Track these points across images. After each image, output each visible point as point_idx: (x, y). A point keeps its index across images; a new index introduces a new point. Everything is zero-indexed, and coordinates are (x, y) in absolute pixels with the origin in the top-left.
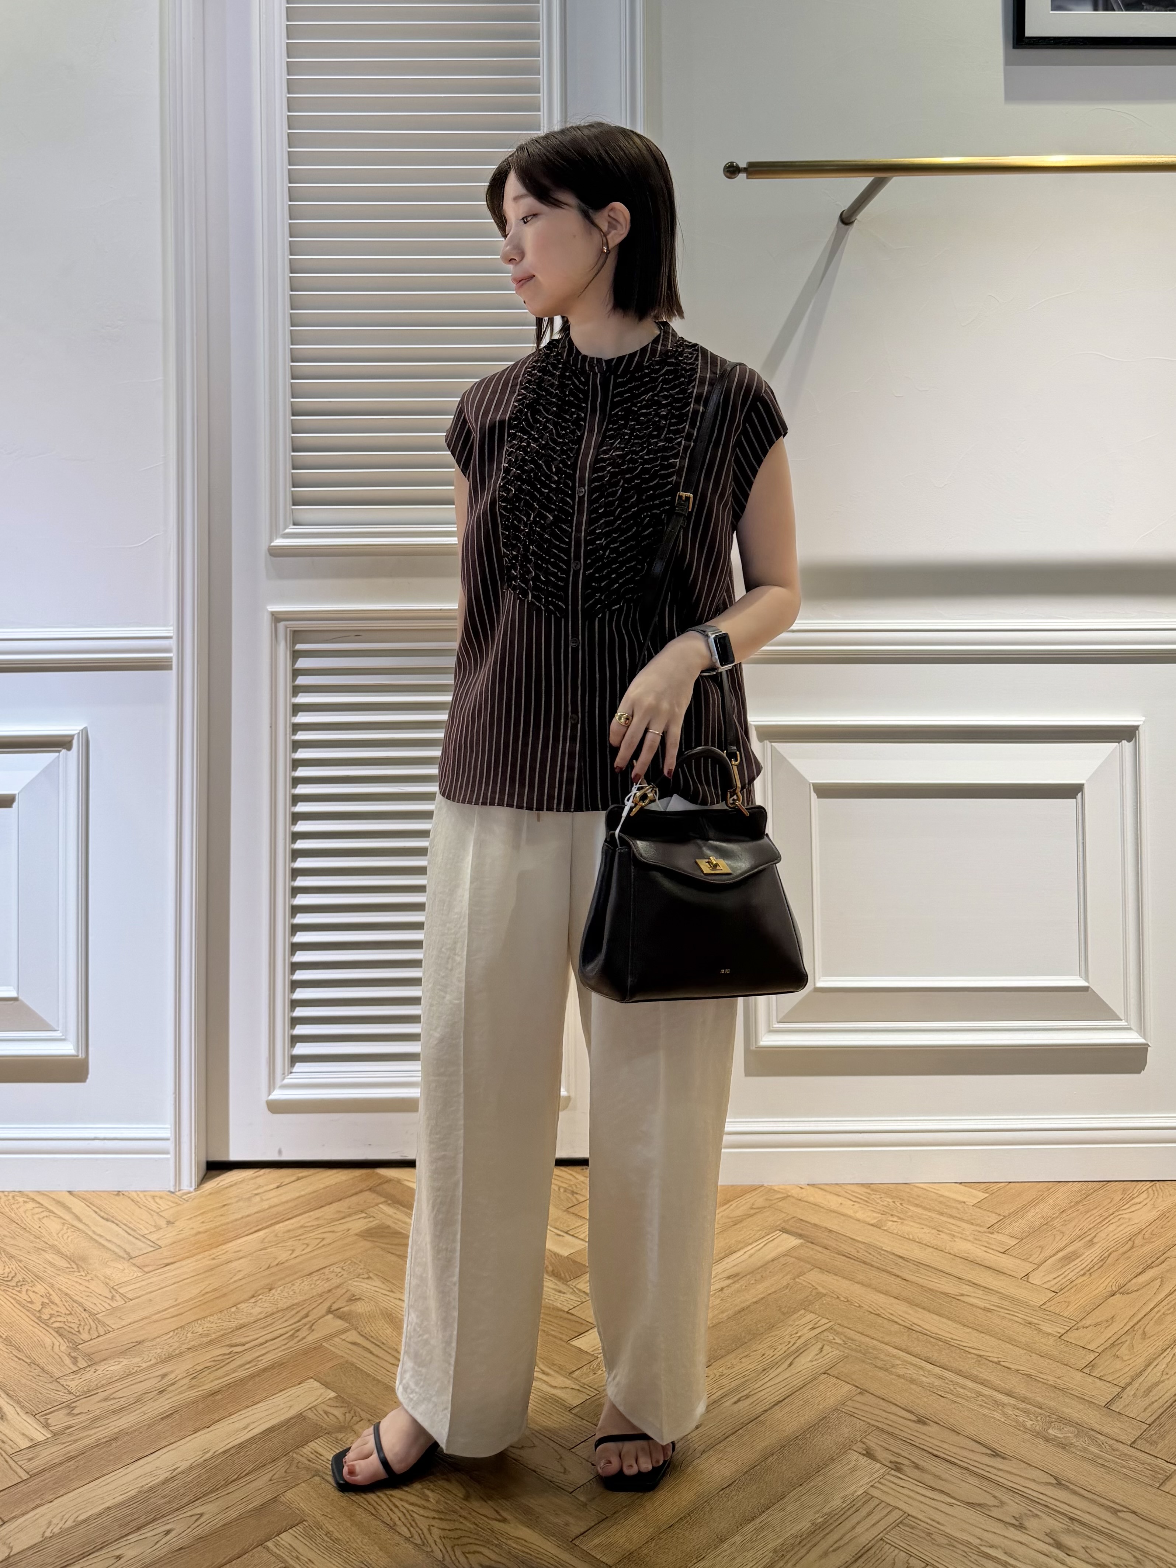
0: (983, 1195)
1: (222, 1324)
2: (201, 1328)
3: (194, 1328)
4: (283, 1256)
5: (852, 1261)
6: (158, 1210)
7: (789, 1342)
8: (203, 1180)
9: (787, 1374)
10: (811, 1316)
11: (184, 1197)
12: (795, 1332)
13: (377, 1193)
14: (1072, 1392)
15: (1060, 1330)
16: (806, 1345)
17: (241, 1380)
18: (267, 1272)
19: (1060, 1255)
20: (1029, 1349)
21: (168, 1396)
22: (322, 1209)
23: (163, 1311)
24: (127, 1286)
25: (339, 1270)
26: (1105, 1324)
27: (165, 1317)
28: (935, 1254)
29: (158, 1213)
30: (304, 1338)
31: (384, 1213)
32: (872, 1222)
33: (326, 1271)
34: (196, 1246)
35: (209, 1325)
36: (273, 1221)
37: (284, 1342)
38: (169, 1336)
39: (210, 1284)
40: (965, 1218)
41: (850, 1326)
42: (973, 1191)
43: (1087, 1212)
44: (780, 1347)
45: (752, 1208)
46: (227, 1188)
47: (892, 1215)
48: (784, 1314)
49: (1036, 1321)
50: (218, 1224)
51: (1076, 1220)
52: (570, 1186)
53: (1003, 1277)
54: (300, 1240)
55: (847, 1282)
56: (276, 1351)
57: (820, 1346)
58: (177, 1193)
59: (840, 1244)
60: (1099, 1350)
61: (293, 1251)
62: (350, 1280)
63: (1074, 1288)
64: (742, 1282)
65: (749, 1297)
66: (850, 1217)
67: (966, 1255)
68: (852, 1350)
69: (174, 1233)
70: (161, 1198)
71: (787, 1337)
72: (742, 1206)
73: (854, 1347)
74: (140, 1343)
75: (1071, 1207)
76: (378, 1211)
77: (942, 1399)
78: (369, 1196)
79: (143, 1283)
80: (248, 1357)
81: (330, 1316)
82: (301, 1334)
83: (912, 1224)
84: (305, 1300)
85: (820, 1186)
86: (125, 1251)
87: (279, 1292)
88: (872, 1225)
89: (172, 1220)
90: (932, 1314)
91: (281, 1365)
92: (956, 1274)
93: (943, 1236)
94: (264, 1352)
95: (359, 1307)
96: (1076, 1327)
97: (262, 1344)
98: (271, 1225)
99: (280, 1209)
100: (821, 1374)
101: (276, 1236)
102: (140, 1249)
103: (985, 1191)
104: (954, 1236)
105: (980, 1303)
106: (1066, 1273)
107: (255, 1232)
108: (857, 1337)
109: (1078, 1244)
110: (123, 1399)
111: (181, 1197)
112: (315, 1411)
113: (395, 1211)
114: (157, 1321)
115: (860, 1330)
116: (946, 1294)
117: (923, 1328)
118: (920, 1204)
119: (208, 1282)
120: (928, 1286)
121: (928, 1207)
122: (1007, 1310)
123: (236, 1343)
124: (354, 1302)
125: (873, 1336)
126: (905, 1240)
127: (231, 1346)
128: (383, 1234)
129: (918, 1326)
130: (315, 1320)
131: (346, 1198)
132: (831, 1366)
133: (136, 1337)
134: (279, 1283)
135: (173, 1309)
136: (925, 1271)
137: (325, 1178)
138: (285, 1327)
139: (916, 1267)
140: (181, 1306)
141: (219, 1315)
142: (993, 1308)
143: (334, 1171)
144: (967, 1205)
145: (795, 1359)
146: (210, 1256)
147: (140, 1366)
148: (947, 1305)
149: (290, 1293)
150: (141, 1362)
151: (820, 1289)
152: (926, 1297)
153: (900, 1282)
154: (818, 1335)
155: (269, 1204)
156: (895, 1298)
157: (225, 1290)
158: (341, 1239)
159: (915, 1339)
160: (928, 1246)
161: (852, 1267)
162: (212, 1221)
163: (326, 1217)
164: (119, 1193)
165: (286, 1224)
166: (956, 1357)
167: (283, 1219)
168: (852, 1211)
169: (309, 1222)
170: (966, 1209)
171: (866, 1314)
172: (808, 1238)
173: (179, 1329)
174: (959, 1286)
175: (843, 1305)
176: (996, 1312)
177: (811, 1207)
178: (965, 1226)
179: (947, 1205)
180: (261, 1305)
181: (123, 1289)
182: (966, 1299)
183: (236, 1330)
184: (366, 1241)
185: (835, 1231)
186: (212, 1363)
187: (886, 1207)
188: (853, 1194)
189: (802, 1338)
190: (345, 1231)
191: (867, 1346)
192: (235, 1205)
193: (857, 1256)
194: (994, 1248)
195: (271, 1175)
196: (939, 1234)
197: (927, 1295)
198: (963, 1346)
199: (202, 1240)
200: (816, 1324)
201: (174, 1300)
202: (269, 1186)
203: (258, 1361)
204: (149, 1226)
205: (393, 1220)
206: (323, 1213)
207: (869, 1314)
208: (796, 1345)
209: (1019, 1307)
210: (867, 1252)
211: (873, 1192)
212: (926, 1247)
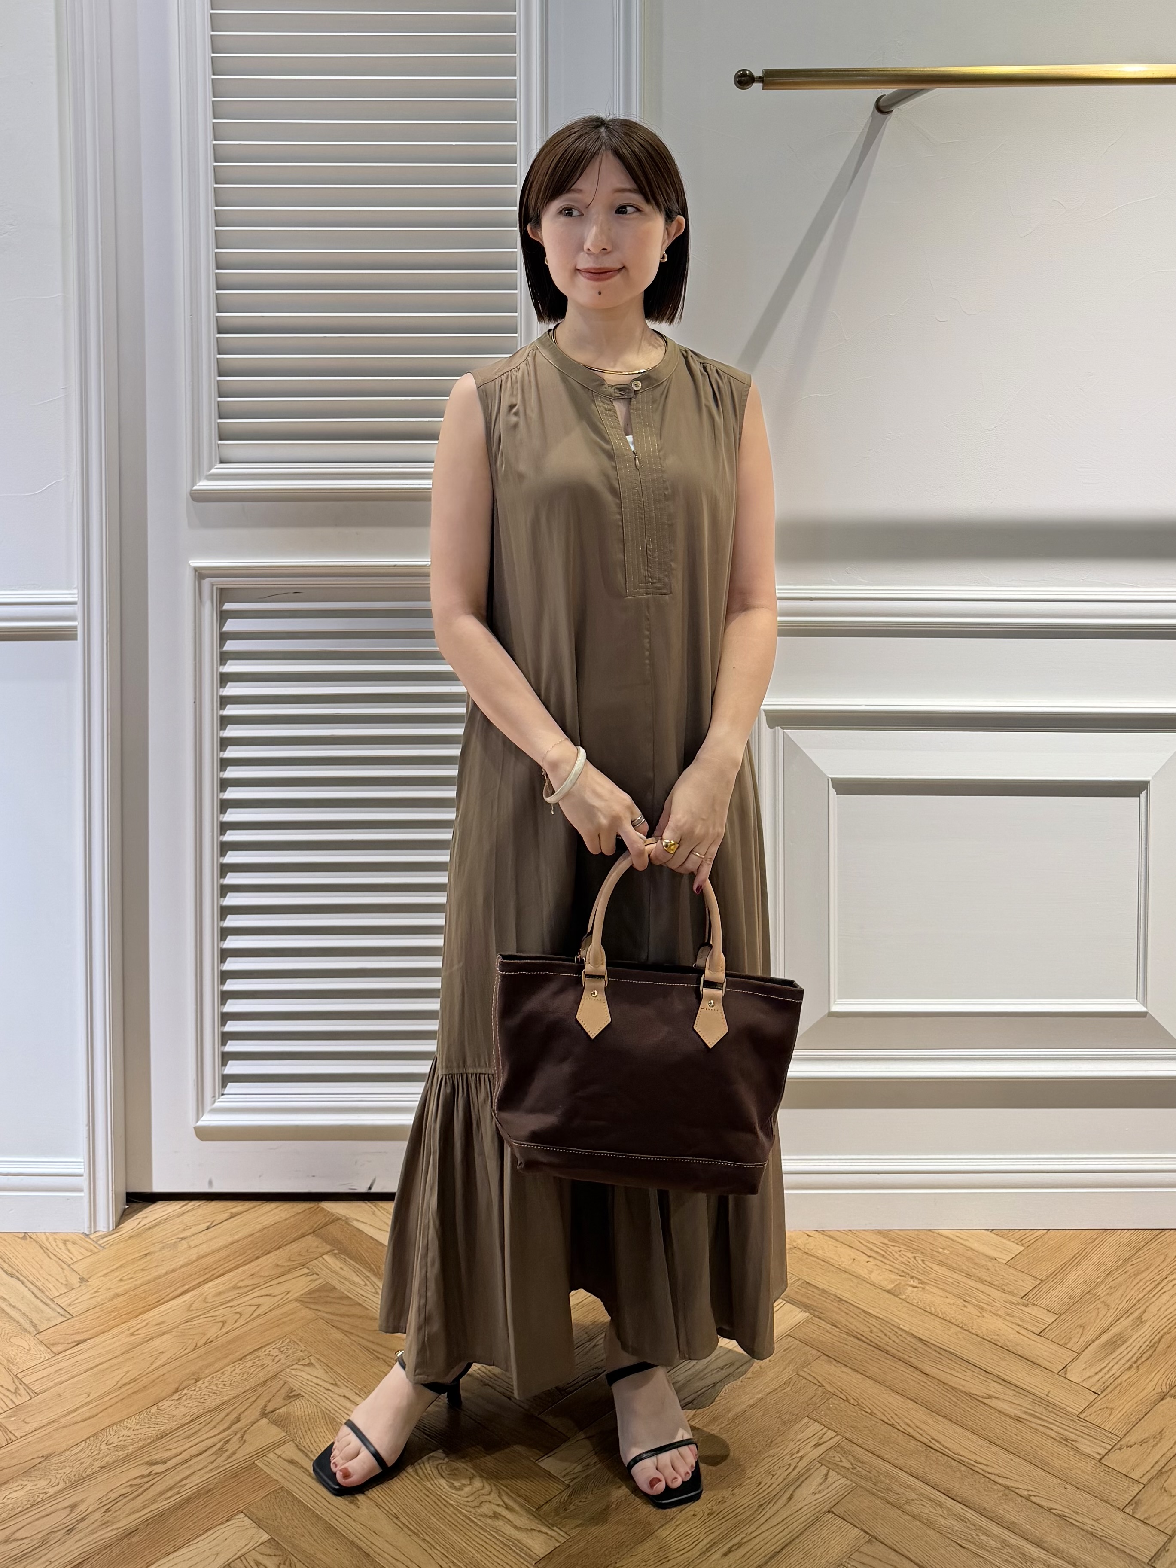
0: (1017, 1249)
1: (140, 1431)
2: (117, 1436)
3: (109, 1437)
4: (212, 1332)
5: (864, 1345)
6: (70, 1262)
7: (790, 1465)
8: (123, 1217)
9: (785, 1513)
10: (816, 1427)
11: (100, 1242)
12: (796, 1450)
13: (322, 1238)
14: (1112, 1542)
15: (1100, 1452)
16: (809, 1469)
17: (162, 1514)
18: (194, 1355)
19: (1105, 1338)
20: (1064, 1477)
21: (78, 1537)
22: (259, 1260)
23: (75, 1410)
24: (32, 1373)
25: (275, 1352)
26: (1152, 1442)
27: (75, 1419)
28: (960, 1336)
29: (69, 1266)
30: (234, 1453)
31: (328, 1268)
32: (889, 1288)
33: (261, 1353)
34: (113, 1314)
35: (125, 1432)
36: (201, 1279)
37: (213, 1458)
38: (80, 1448)
39: (127, 1372)
40: (995, 1283)
41: (860, 1442)
42: (1008, 1242)
43: (1136, 1275)
44: (779, 1473)
46: (150, 1228)
47: (912, 1277)
48: (784, 1423)
49: (1073, 1437)
50: (139, 1282)
51: (1124, 1287)
53: (1037, 1371)
54: (232, 1307)
55: (859, 1376)
56: (203, 1471)
57: (825, 1472)
58: (92, 1237)
59: (851, 1320)
60: (1144, 1480)
61: (224, 1323)
62: (289, 1367)
63: (1119, 1388)
66: (864, 1279)
67: (995, 1337)
68: (861, 1477)
69: (88, 1296)
70: (74, 1243)
71: (788, 1457)
73: (864, 1472)
74: (46, 1458)
75: (1117, 1268)
76: (323, 1264)
77: (963, 1551)
78: (310, 1241)
79: (52, 1370)
80: (169, 1481)
81: (265, 1421)
82: (231, 1447)
83: (934, 1290)
84: (237, 1396)
85: (830, 1233)
86: (31, 1322)
87: (206, 1384)
88: (889, 1292)
89: (86, 1277)
90: (954, 1426)
91: (210, 1490)
92: (983, 1366)
93: (970, 1309)
94: (188, 1473)
95: (298, 1408)
96: (1118, 1446)
97: (186, 1461)
98: (200, 1284)
99: (210, 1260)
100: (825, 1513)
101: (205, 1301)
102: (49, 1320)
103: (1020, 1243)
104: (982, 1309)
105: (1011, 1410)
106: (1110, 1365)
107: (181, 1294)
108: (868, 1457)
109: (1125, 1323)
110: (26, 1541)
111: (96, 1242)
112: (244, 1561)
113: (342, 1266)
114: (66, 1427)
115: (871, 1447)
116: (971, 1396)
117: (944, 1446)
118: (945, 1261)
119: (126, 1369)
120: (950, 1384)
121: (954, 1265)
122: (1041, 1419)
123: (156, 1459)
124: (292, 1399)
125: (886, 1456)
126: (927, 1314)
127: (151, 1464)
128: (329, 1299)
129: (938, 1442)
130: (247, 1425)
131: (285, 1245)
132: (837, 1501)
133: (41, 1450)
134: (207, 1371)
135: (84, 1409)
136: (948, 1361)
137: (263, 1215)
138: (213, 1437)
139: (938, 1355)
140: (94, 1404)
141: (138, 1418)
142: (1024, 1416)
143: (273, 1205)
144: (999, 1263)
145: (797, 1491)
146: (129, 1329)
147: (46, 1493)
148: (972, 1411)
149: (220, 1386)
150: (47, 1487)
151: (827, 1386)
152: (947, 1399)
153: (919, 1377)
154: (823, 1455)
155: (197, 1253)
156: (912, 1400)
157: (145, 1381)
158: (278, 1306)
159: (934, 1461)
160: (952, 1323)
161: (864, 1355)
162: (131, 1278)
163: (262, 1274)
164: (25, 1236)
165: (215, 1283)
166: (981, 1489)
167: (213, 1275)
168: (866, 1271)
169: (242, 1280)
170: (997, 1269)
171: (879, 1424)
172: (815, 1310)
173: (92, 1439)
174: (986, 1383)
175: (853, 1410)
176: (1028, 1423)
177: (819, 1264)
178: (996, 1294)
179: (976, 1264)
180: (186, 1403)
181: (28, 1378)
182: (993, 1403)
183: (156, 1441)
184: (307, 1310)
185: (846, 1300)
186: (128, 1490)
187: (905, 1264)
188: (868, 1245)
189: (804, 1459)
190: (283, 1295)
191: (878, 1472)
192: (157, 1254)
193: (870, 1338)
194: (1029, 1328)
195: (200, 1210)
196: (965, 1307)
197: (949, 1396)
198: (989, 1473)
199: (120, 1306)
200: (821, 1438)
201: (86, 1396)
202: (197, 1227)
203: (181, 1486)
204: (59, 1285)
205: (339, 1278)
206: (258, 1268)
207: (882, 1425)
208: (798, 1469)
209: (1055, 1416)
210: (882, 1331)
211: (891, 1243)
212: (950, 1324)
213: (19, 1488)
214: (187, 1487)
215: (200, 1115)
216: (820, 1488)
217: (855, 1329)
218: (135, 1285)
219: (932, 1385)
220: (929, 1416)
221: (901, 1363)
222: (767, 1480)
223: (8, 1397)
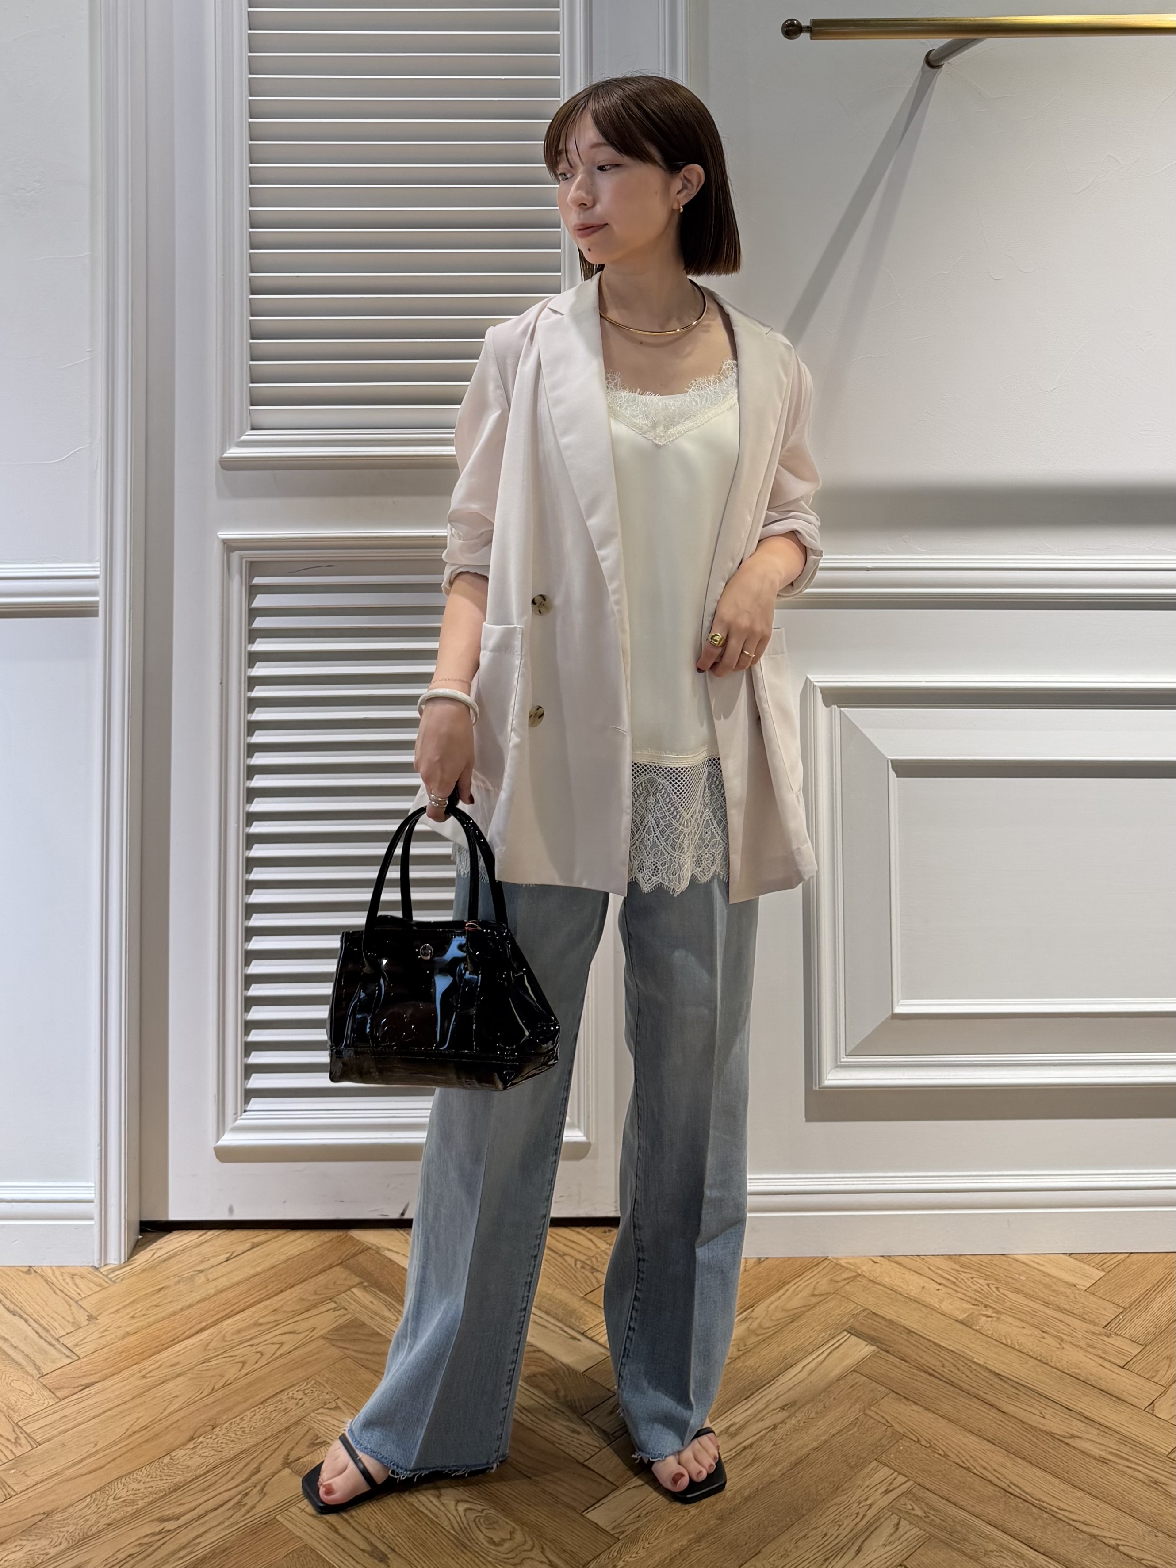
0: (1097, 1274)
1: (151, 1484)
2: (125, 1490)
3: (117, 1491)
4: (232, 1373)
5: (936, 1381)
6: (77, 1298)
7: (858, 1513)
8: (136, 1248)
10: (884, 1472)
11: (109, 1276)
12: (864, 1497)
13: (350, 1269)
16: (879, 1518)
18: (211, 1399)
20: (1154, 1525)
22: (284, 1293)
23: (80, 1462)
24: (34, 1421)
27: (80, 1472)
28: (1039, 1369)
29: (77, 1302)
30: (253, 1507)
31: (359, 1303)
32: (962, 1317)
33: (284, 1396)
34: (124, 1355)
35: (135, 1486)
36: (220, 1315)
37: (230, 1513)
38: (85, 1504)
39: (138, 1419)
40: (1076, 1311)
41: (933, 1488)
42: (1087, 1267)
44: (846, 1522)
45: (813, 1295)
46: (165, 1260)
47: (986, 1306)
48: (851, 1467)
49: (1163, 1479)
50: (152, 1319)
52: (589, 1258)
54: (252, 1345)
55: (930, 1415)
56: (219, 1528)
57: (896, 1521)
58: (102, 1270)
59: (921, 1353)
61: (244, 1363)
62: (314, 1411)
64: (800, 1415)
65: (807, 1440)
66: (933, 1309)
67: (1077, 1371)
68: (935, 1526)
69: (96, 1335)
70: (82, 1277)
71: (855, 1505)
72: (801, 1291)
73: (938, 1521)
74: (48, 1514)
76: (351, 1298)
78: (339, 1273)
79: (56, 1416)
80: (183, 1538)
81: (287, 1471)
82: (250, 1501)
83: (1010, 1320)
84: (257, 1444)
85: (897, 1259)
86: (35, 1364)
87: (224, 1431)
88: (961, 1322)
89: (94, 1314)
90: (1035, 1469)
91: (224, 1551)
92: (1064, 1403)
93: (1049, 1340)
94: (203, 1530)
97: (200, 1517)
98: (218, 1321)
99: (229, 1295)
101: (223, 1339)
102: (53, 1362)
103: (1101, 1267)
104: (1062, 1340)
105: (1096, 1450)
107: (198, 1332)
108: (941, 1504)
111: (107, 1276)
113: (371, 1299)
114: (71, 1479)
115: (945, 1493)
116: (1052, 1435)
117: (1024, 1491)
118: (1021, 1288)
119: (136, 1415)
120: (1030, 1422)
121: (1031, 1293)
122: (1128, 1460)
123: (168, 1515)
124: (316, 1448)
125: (962, 1503)
126: (1002, 1346)
127: (162, 1520)
128: (357, 1336)
129: (1018, 1487)
130: (268, 1476)
131: (311, 1278)
132: (909, 1553)
133: (43, 1505)
134: (225, 1417)
135: (91, 1460)
136: (1026, 1397)
137: (286, 1245)
138: (230, 1490)
139: (1016, 1391)
140: (102, 1454)
141: (149, 1469)
142: (1110, 1457)
143: (298, 1234)
144: (1078, 1289)
145: (865, 1543)
146: (140, 1372)
147: (47, 1554)
148: (1053, 1452)
149: (238, 1433)
150: (48, 1547)
151: (896, 1426)
152: (1026, 1439)
153: (995, 1415)
154: (894, 1502)
155: (216, 1287)
156: (989, 1441)
157: (157, 1428)
158: (303, 1345)
159: (1014, 1508)
160: (1030, 1356)
161: (936, 1391)
162: (144, 1315)
163: (285, 1309)
164: (30, 1270)
165: (235, 1319)
166: (1065, 1539)
167: (232, 1311)
168: (937, 1300)
169: (264, 1316)
170: (1077, 1297)
171: (953, 1468)
172: (882, 1344)
173: (98, 1493)
174: (1068, 1422)
175: (925, 1452)
176: (1113, 1465)
177: (886, 1293)
178: (1076, 1323)
179: (1054, 1291)
180: (201, 1452)
181: (29, 1426)
182: (1077, 1443)
183: (170, 1494)
184: (334, 1348)
185: (916, 1331)
186: (137, 1549)
187: (979, 1292)
188: (940, 1272)
189: (873, 1507)
190: (308, 1332)
191: (954, 1521)
192: (173, 1289)
193: (943, 1373)
194: (1113, 1360)
195: (219, 1239)
196: (1044, 1338)
197: (1029, 1436)
198: (1073, 1520)
199: (131, 1345)
200: (891, 1484)
201: (93, 1445)
202: (218, 1258)
203: (195, 1544)
204: (66, 1323)
205: (369, 1313)
206: (281, 1303)
207: (957, 1469)
208: (866, 1519)
209: (1143, 1456)
210: (954, 1365)
211: (962, 1270)
212: (1028, 1358)
213: (18, 1548)
214: (202, 1545)
215: (221, 1134)
216: (891, 1539)
217: (925, 1363)
218: (148, 1323)
219: (1010, 1424)
220: (1007, 1458)
221: (976, 1400)
222: (833, 1531)
223: (7, 1447)
